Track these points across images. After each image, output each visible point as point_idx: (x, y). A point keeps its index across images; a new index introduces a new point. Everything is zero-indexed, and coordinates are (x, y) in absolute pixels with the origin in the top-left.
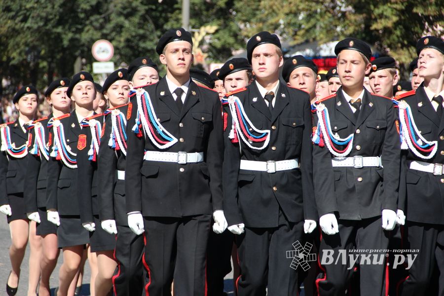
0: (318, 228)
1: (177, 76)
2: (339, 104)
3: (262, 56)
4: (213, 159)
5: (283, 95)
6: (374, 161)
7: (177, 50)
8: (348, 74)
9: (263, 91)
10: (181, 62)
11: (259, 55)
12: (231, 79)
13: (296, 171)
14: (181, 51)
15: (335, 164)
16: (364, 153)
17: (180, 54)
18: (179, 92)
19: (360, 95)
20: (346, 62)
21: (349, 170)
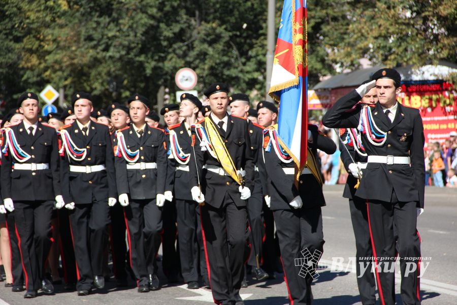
0: (118, 203)
1: (29, 120)
2: (131, 132)
3: (80, 106)
4: (54, 167)
5: (93, 128)
6: (152, 166)
7: (29, 105)
8: (135, 115)
9: (81, 126)
10: (31, 111)
11: (78, 106)
12: (70, 120)
13: (103, 171)
14: (31, 105)
15: (129, 167)
16: (146, 161)
17: (31, 107)
18: (31, 129)
19: (143, 127)
20: (134, 108)
21: (138, 171)
